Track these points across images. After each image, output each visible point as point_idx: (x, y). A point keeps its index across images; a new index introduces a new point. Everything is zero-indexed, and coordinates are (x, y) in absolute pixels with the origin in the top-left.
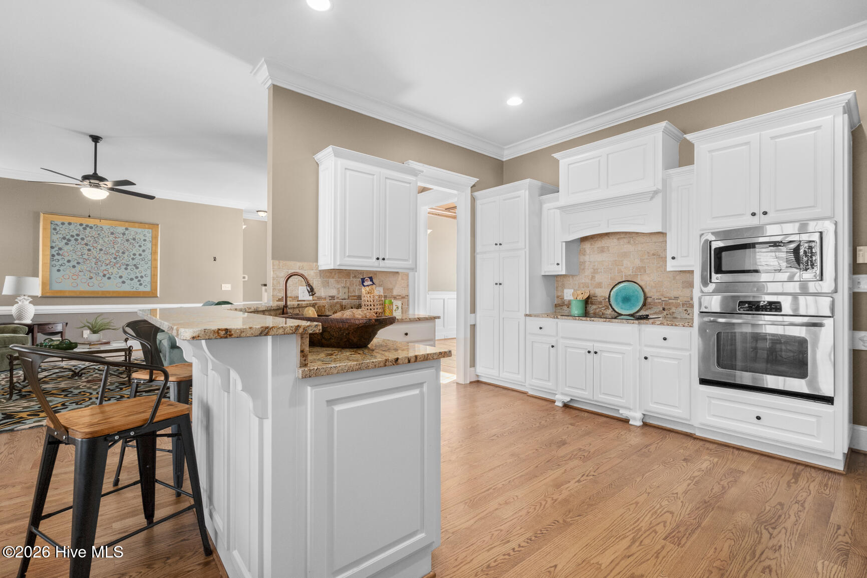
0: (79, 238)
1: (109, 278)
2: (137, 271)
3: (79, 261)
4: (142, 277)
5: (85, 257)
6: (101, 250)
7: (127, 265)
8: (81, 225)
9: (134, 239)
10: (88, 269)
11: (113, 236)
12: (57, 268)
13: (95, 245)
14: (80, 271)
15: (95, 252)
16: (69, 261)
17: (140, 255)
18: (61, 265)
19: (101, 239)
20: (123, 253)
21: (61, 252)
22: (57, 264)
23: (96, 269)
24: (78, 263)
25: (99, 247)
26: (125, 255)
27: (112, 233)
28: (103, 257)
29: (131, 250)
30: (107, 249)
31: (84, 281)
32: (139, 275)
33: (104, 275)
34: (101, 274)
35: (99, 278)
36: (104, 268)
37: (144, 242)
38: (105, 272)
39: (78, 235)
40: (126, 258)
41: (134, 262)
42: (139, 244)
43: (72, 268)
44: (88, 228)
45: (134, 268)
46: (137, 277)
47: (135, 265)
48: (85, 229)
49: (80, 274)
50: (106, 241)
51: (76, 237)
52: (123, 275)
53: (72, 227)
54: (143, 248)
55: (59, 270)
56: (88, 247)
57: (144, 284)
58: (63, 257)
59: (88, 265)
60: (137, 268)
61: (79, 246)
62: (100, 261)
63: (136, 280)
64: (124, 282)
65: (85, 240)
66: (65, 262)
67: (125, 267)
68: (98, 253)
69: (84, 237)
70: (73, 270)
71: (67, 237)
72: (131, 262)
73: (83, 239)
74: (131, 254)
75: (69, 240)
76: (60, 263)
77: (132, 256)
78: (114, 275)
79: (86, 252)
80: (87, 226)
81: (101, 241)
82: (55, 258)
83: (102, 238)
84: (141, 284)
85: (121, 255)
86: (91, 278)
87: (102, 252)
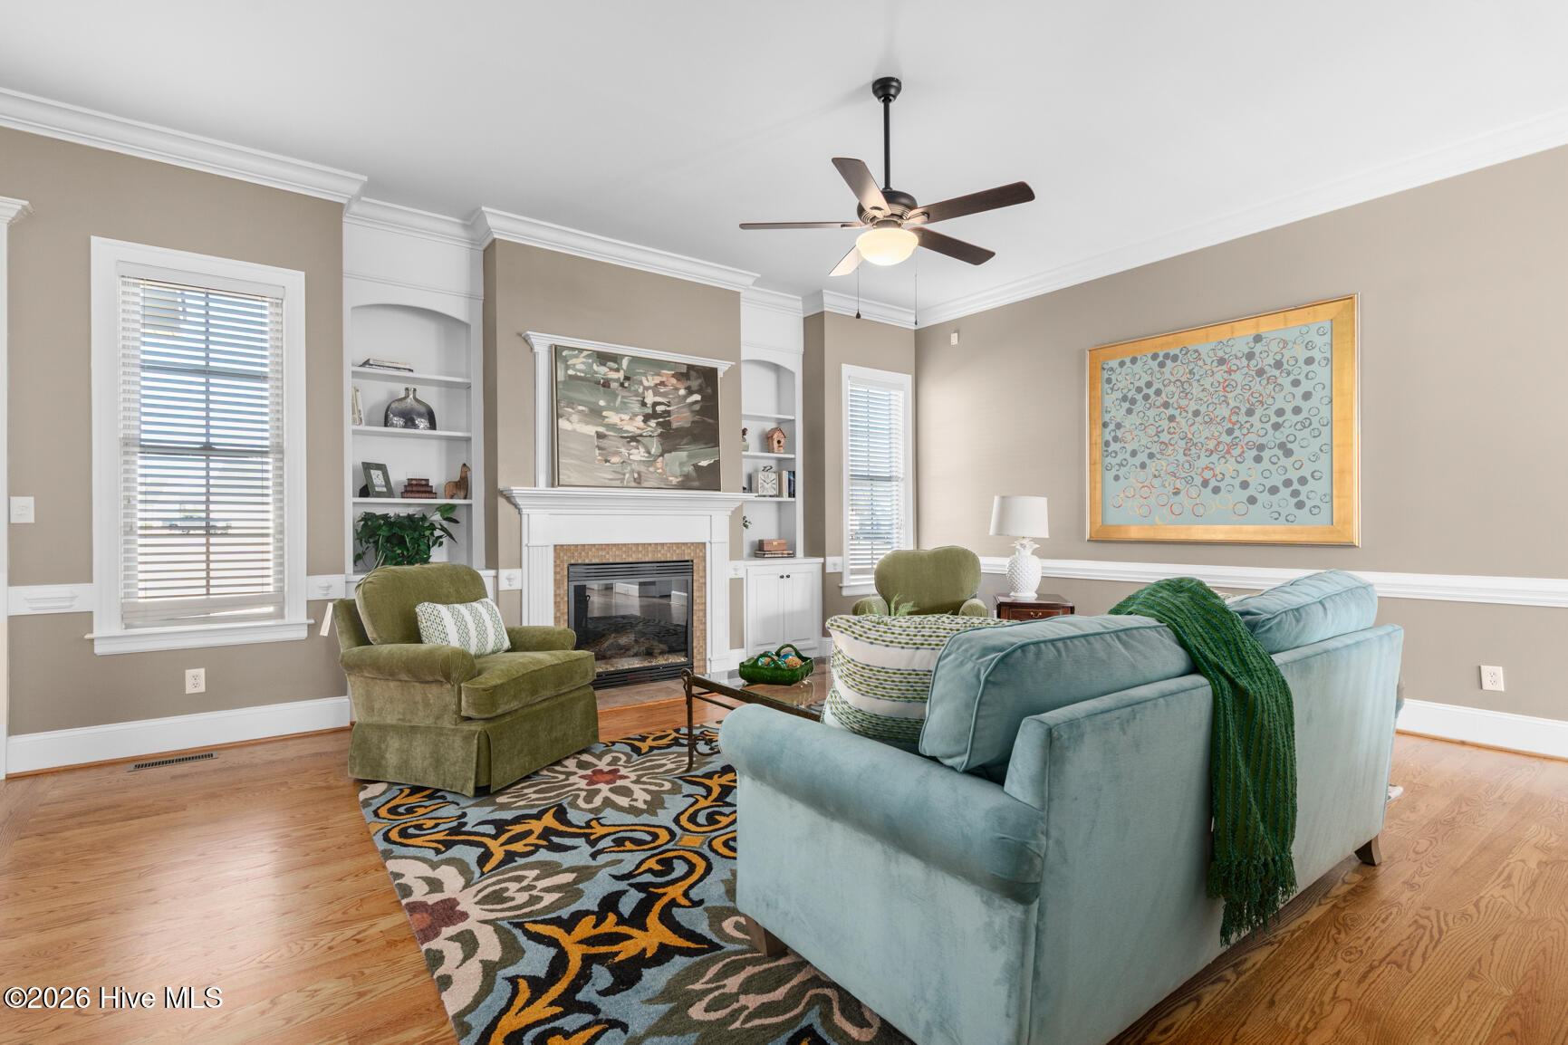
0: (1151, 391)
1: (1216, 490)
2: (1287, 462)
3: (1152, 451)
4: (1303, 481)
5: (1165, 437)
6: (1196, 413)
7: (1261, 448)
8: (1155, 357)
9: (1278, 365)
10: (1171, 469)
11: (1224, 367)
12: (1114, 472)
13: (1183, 403)
14: (1155, 476)
15: (1183, 422)
16: (1134, 453)
17: (1297, 410)
18: (1121, 465)
19: (1195, 384)
20: (1250, 413)
21: (1119, 434)
22: (1114, 461)
23: (1187, 466)
24: (1151, 456)
25: (1193, 407)
26: (1255, 419)
27: (1222, 361)
28: (1202, 432)
29: (1270, 401)
30: (1211, 408)
31: (1163, 500)
32: (1294, 475)
33: (1205, 483)
34: (1198, 481)
35: (1194, 492)
36: (1204, 461)
37: (1306, 368)
38: (1208, 474)
39: (1149, 385)
40: (1258, 425)
41: (1280, 436)
42: (1292, 377)
43: (1139, 469)
44: (1169, 362)
45: (1280, 453)
46: (1288, 483)
47: (1282, 446)
48: (1162, 365)
49: (1156, 482)
50: (1208, 386)
51: (1146, 391)
52: (1249, 479)
53: (1138, 367)
54: (1306, 386)
55: (1117, 478)
56: (1170, 411)
57: (1309, 504)
58: (1122, 444)
59: (1171, 459)
60: (1288, 453)
61: (1151, 413)
62: (1196, 445)
63: (1285, 492)
64: (1252, 500)
65: (1163, 395)
66: (1127, 456)
67: (1254, 452)
68: (1190, 423)
69: (1161, 386)
70: (1142, 475)
71: (1130, 395)
72: (1272, 438)
73: (1158, 392)
74: (1271, 412)
75: (1133, 402)
76: (1118, 460)
77: (1274, 419)
78: (1228, 480)
79: (1165, 424)
80: (1167, 356)
81: (1196, 390)
82: (1110, 449)
83: (1198, 381)
84: (1300, 505)
85: (1243, 418)
86: (1177, 493)
87: (1199, 419)
